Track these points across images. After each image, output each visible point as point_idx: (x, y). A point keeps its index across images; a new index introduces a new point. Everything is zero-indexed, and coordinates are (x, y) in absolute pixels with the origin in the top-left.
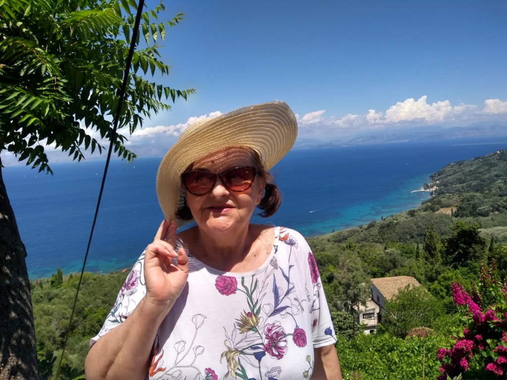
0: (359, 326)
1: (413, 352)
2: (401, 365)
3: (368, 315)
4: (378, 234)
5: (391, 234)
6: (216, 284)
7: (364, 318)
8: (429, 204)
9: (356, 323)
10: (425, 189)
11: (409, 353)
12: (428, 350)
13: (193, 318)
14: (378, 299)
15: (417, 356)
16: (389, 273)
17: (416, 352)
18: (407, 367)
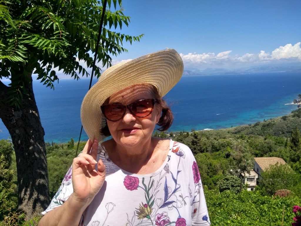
0: (244, 185)
1: (277, 206)
2: (269, 213)
3: (251, 179)
4: (261, 130)
5: (269, 130)
6: (124, 182)
7: (247, 181)
8: (297, 113)
9: (243, 184)
10: (294, 103)
11: (274, 206)
12: (287, 205)
13: (106, 205)
14: (258, 170)
15: (280, 208)
16: (266, 155)
17: (279, 206)
18: (273, 215)
